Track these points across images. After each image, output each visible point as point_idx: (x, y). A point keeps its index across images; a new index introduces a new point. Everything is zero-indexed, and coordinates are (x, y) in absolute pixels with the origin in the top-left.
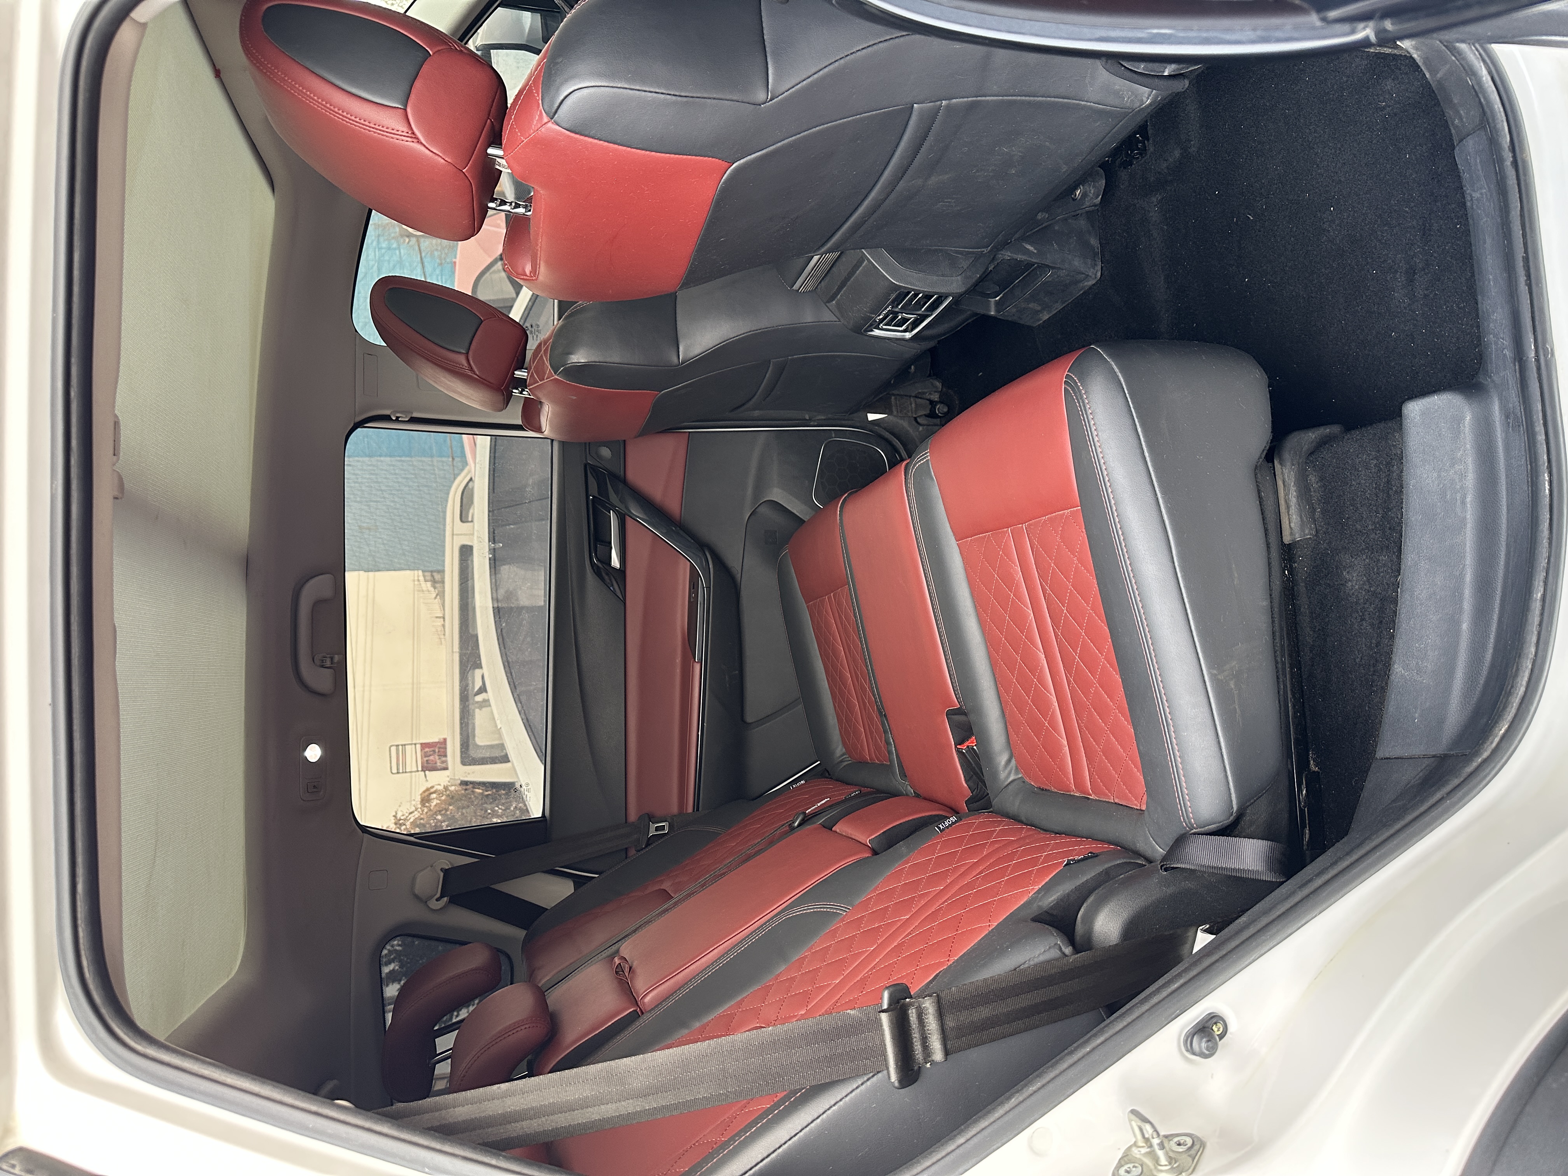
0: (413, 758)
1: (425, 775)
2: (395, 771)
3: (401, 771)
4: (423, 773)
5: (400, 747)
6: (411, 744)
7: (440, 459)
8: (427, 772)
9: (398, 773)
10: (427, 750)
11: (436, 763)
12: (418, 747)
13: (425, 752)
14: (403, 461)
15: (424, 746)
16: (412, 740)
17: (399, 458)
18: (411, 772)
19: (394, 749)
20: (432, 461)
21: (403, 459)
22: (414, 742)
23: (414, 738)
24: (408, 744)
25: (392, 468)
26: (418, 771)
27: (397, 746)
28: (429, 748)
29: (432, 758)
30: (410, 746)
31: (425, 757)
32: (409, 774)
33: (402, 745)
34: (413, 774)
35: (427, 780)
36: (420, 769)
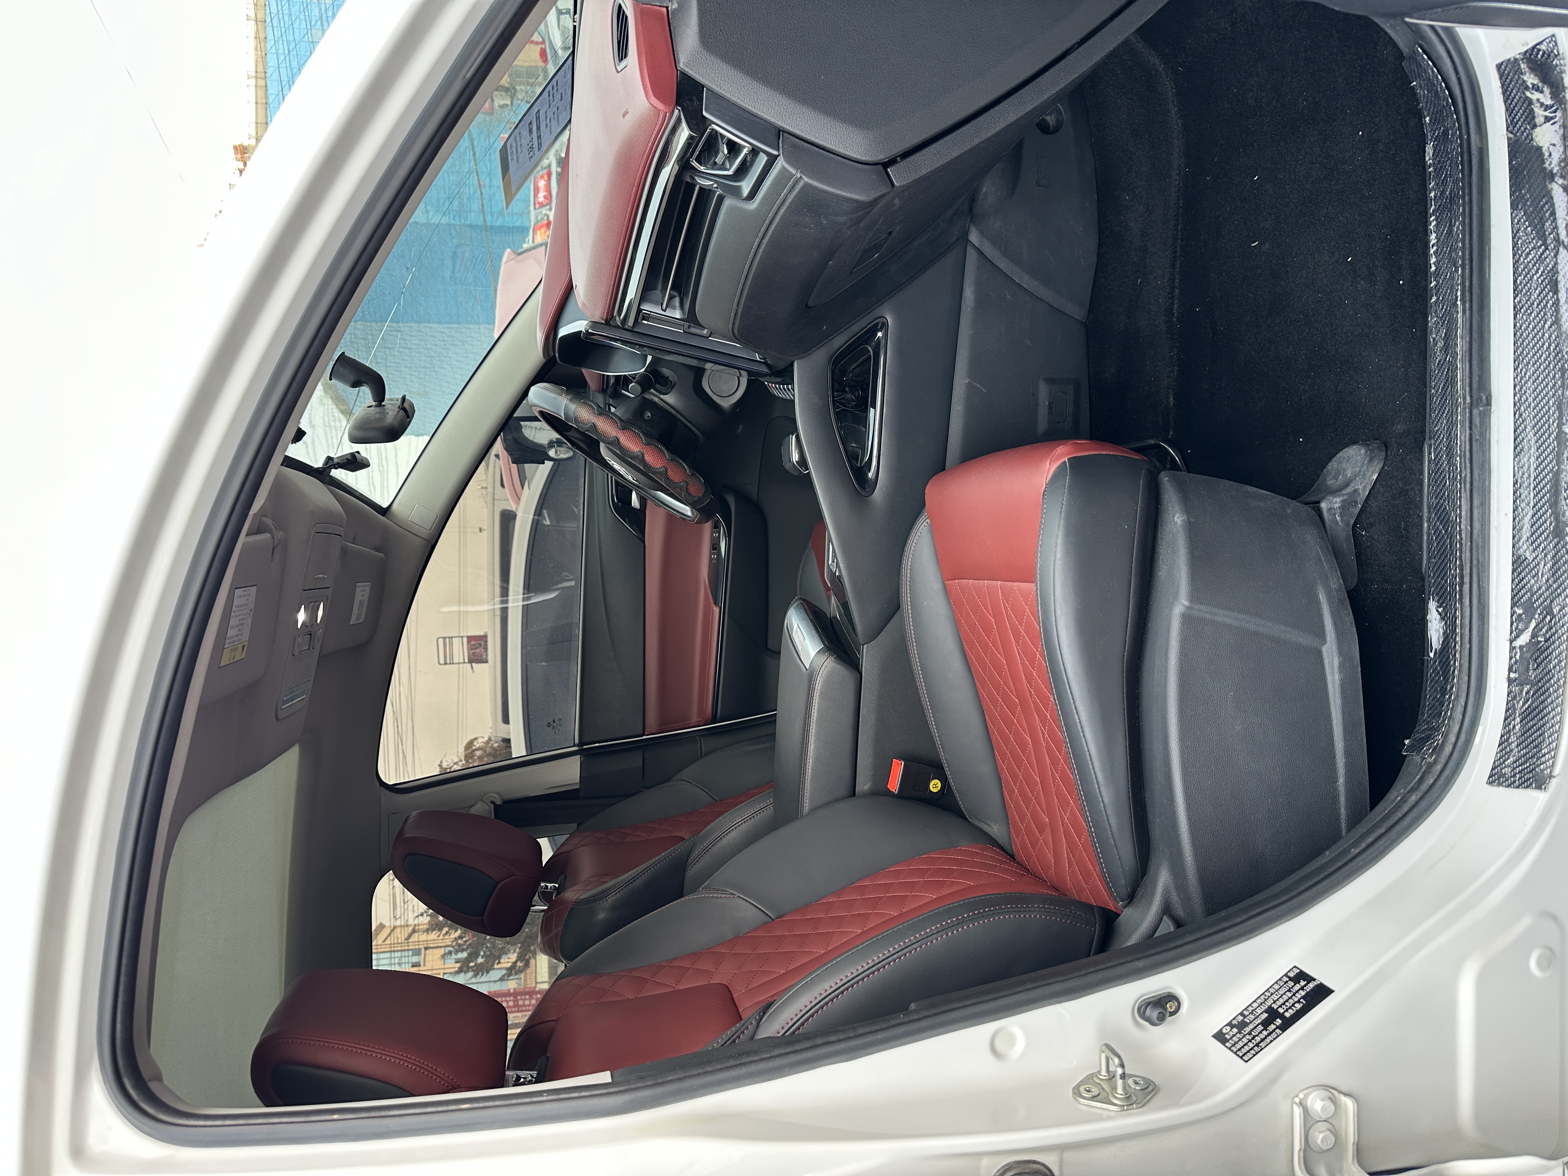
0: (460, 651)
1: (472, 668)
2: (442, 661)
3: (448, 662)
4: (469, 665)
5: (447, 639)
6: (459, 637)
7: (487, 326)
8: (474, 664)
9: (446, 664)
10: (473, 642)
11: (482, 656)
12: (465, 640)
13: (471, 645)
14: (452, 328)
15: (470, 638)
16: (459, 632)
17: (446, 325)
18: (459, 663)
19: (441, 641)
20: (479, 329)
21: (450, 326)
22: (461, 635)
23: (462, 631)
24: (454, 637)
25: (440, 335)
26: (464, 663)
27: (445, 638)
28: (475, 641)
29: (478, 650)
30: (457, 639)
31: (472, 649)
32: (457, 665)
33: (449, 638)
34: (461, 665)
35: (473, 672)
36: (466, 660)
